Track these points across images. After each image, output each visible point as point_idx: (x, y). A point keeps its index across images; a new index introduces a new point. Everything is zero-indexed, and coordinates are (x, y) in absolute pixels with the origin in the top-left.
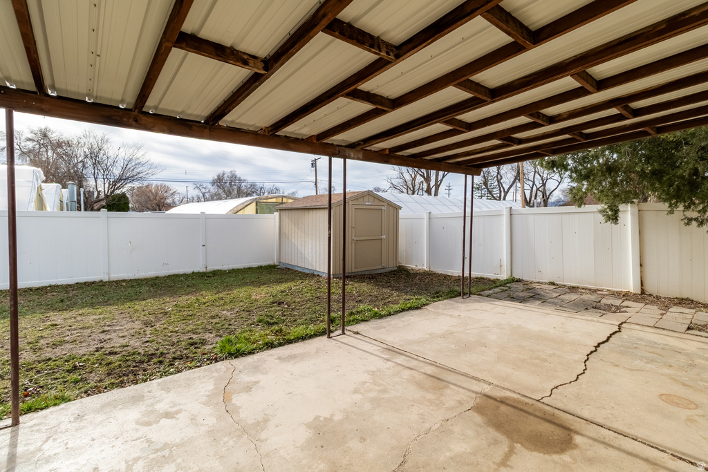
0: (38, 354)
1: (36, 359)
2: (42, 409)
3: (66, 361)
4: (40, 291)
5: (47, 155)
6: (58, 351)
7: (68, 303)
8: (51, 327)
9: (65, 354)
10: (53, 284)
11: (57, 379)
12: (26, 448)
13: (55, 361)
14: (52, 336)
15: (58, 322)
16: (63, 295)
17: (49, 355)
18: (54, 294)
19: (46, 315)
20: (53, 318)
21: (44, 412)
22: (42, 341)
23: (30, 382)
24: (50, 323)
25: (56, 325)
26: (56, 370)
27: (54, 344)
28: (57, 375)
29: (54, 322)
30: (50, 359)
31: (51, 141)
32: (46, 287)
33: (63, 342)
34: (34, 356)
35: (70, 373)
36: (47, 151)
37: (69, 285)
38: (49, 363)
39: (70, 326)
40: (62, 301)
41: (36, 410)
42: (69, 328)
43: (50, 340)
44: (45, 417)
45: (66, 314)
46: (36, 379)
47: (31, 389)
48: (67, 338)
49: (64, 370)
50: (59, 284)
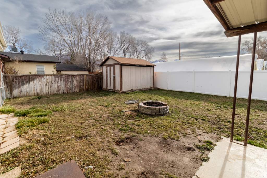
0: (252, 124)
1: (252, 126)
2: (254, 145)
3: (264, 132)
4: (253, 101)
5: (259, 48)
6: (260, 127)
7: (265, 108)
8: (257, 116)
9: (264, 129)
10: (258, 99)
11: (260, 137)
12: (249, 156)
13: (259, 129)
14: (258, 120)
15: (260, 115)
16: (262, 105)
17: (257, 127)
18: (258, 103)
19: (255, 111)
20: (258, 112)
21: (255, 147)
22: (254, 120)
23: (250, 133)
24: (257, 114)
25: (259, 116)
26: (259, 133)
27: (259, 123)
28: (260, 136)
29: (258, 114)
30: (257, 128)
31: (261, 42)
32: (255, 100)
33: (262, 124)
34: (251, 124)
35: (266, 137)
36: (259, 46)
37: (265, 101)
38: (257, 129)
39: (266, 118)
40: (262, 107)
41: (252, 145)
42: (265, 119)
43: (257, 121)
44: (256, 149)
45: (263, 113)
46: (252, 133)
47: (250, 136)
48: (264, 122)
49: (263, 135)
50: (260, 100)
